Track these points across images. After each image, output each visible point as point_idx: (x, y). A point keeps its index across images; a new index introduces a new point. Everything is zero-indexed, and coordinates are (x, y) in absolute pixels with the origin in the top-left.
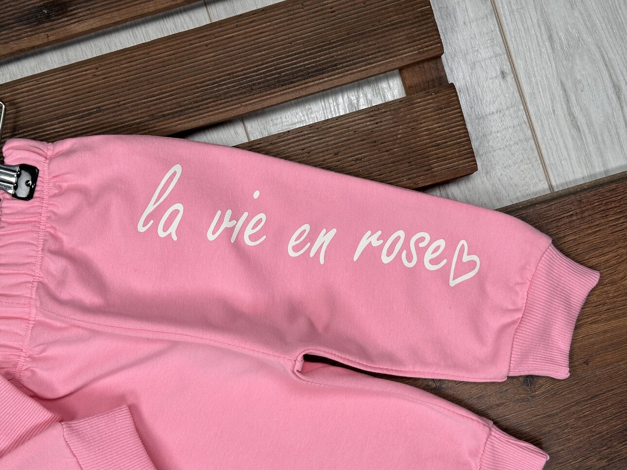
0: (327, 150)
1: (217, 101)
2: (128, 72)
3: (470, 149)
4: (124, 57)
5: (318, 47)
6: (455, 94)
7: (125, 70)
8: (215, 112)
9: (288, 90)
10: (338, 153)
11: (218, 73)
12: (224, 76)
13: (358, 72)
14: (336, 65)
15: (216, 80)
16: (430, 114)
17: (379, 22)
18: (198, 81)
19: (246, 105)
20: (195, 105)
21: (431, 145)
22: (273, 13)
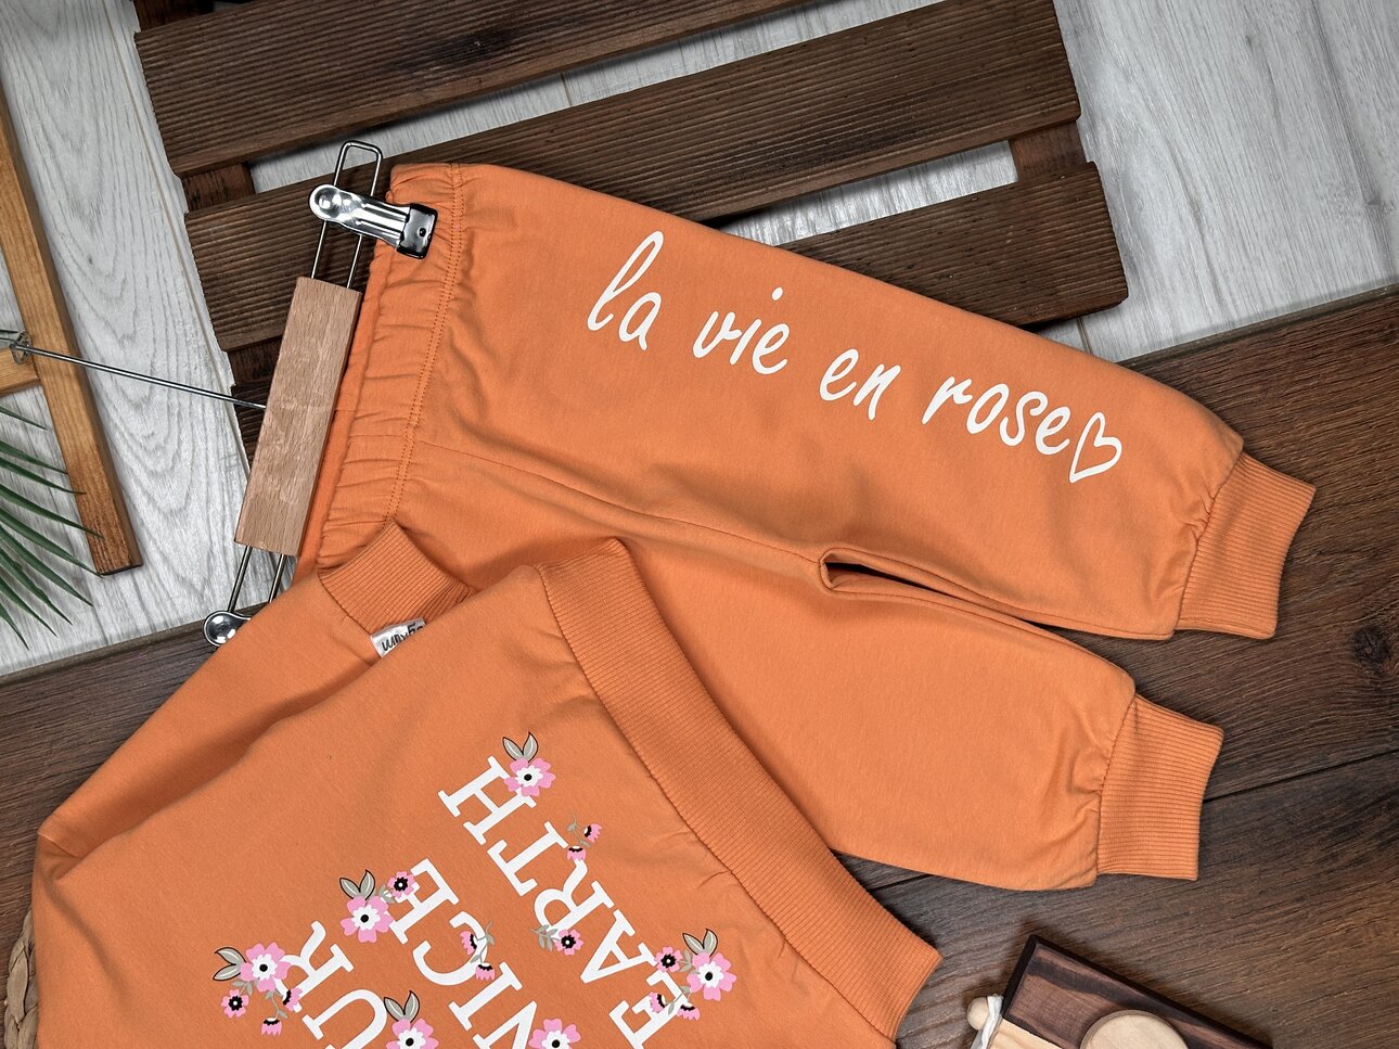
0: (896, 261)
1: (731, 182)
2: (599, 137)
3: (1117, 263)
5: (888, 103)
7: (594, 134)
9: (839, 169)
10: (913, 265)
11: (733, 140)
12: (742, 144)
13: (946, 142)
14: (913, 131)
15: (733, 151)
16: (1056, 209)
17: (983, 66)
18: (703, 152)
19: (774, 190)
20: (697, 188)
21: (1057, 255)
22: (820, 50)
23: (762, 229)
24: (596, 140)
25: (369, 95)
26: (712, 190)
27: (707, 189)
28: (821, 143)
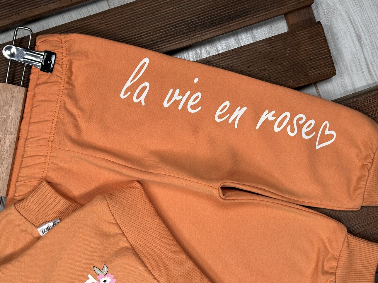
0: (243, 65)
1: (175, 37)
2: (121, 20)
3: (332, 61)
4: (118, 11)
6: (321, 28)
7: (119, 20)
8: (174, 43)
9: (218, 29)
10: (250, 66)
11: (175, 19)
12: (179, 21)
13: (261, 16)
14: (247, 12)
15: (175, 24)
16: (306, 41)
18: (163, 25)
19: (193, 39)
20: (162, 39)
21: (307, 59)
23: (189, 54)
24: (119, 22)
25: (26, 8)
26: (168, 40)
27: (165, 40)
28: (210, 19)
